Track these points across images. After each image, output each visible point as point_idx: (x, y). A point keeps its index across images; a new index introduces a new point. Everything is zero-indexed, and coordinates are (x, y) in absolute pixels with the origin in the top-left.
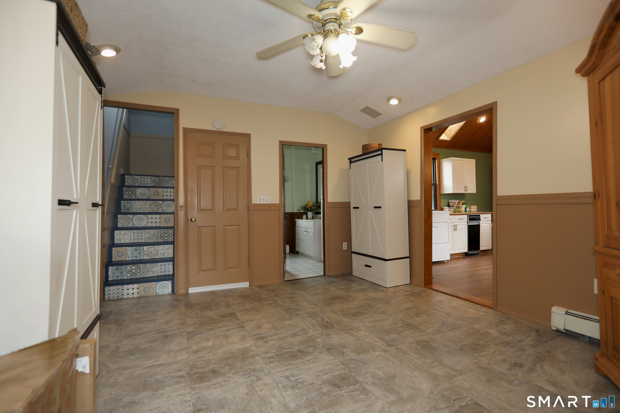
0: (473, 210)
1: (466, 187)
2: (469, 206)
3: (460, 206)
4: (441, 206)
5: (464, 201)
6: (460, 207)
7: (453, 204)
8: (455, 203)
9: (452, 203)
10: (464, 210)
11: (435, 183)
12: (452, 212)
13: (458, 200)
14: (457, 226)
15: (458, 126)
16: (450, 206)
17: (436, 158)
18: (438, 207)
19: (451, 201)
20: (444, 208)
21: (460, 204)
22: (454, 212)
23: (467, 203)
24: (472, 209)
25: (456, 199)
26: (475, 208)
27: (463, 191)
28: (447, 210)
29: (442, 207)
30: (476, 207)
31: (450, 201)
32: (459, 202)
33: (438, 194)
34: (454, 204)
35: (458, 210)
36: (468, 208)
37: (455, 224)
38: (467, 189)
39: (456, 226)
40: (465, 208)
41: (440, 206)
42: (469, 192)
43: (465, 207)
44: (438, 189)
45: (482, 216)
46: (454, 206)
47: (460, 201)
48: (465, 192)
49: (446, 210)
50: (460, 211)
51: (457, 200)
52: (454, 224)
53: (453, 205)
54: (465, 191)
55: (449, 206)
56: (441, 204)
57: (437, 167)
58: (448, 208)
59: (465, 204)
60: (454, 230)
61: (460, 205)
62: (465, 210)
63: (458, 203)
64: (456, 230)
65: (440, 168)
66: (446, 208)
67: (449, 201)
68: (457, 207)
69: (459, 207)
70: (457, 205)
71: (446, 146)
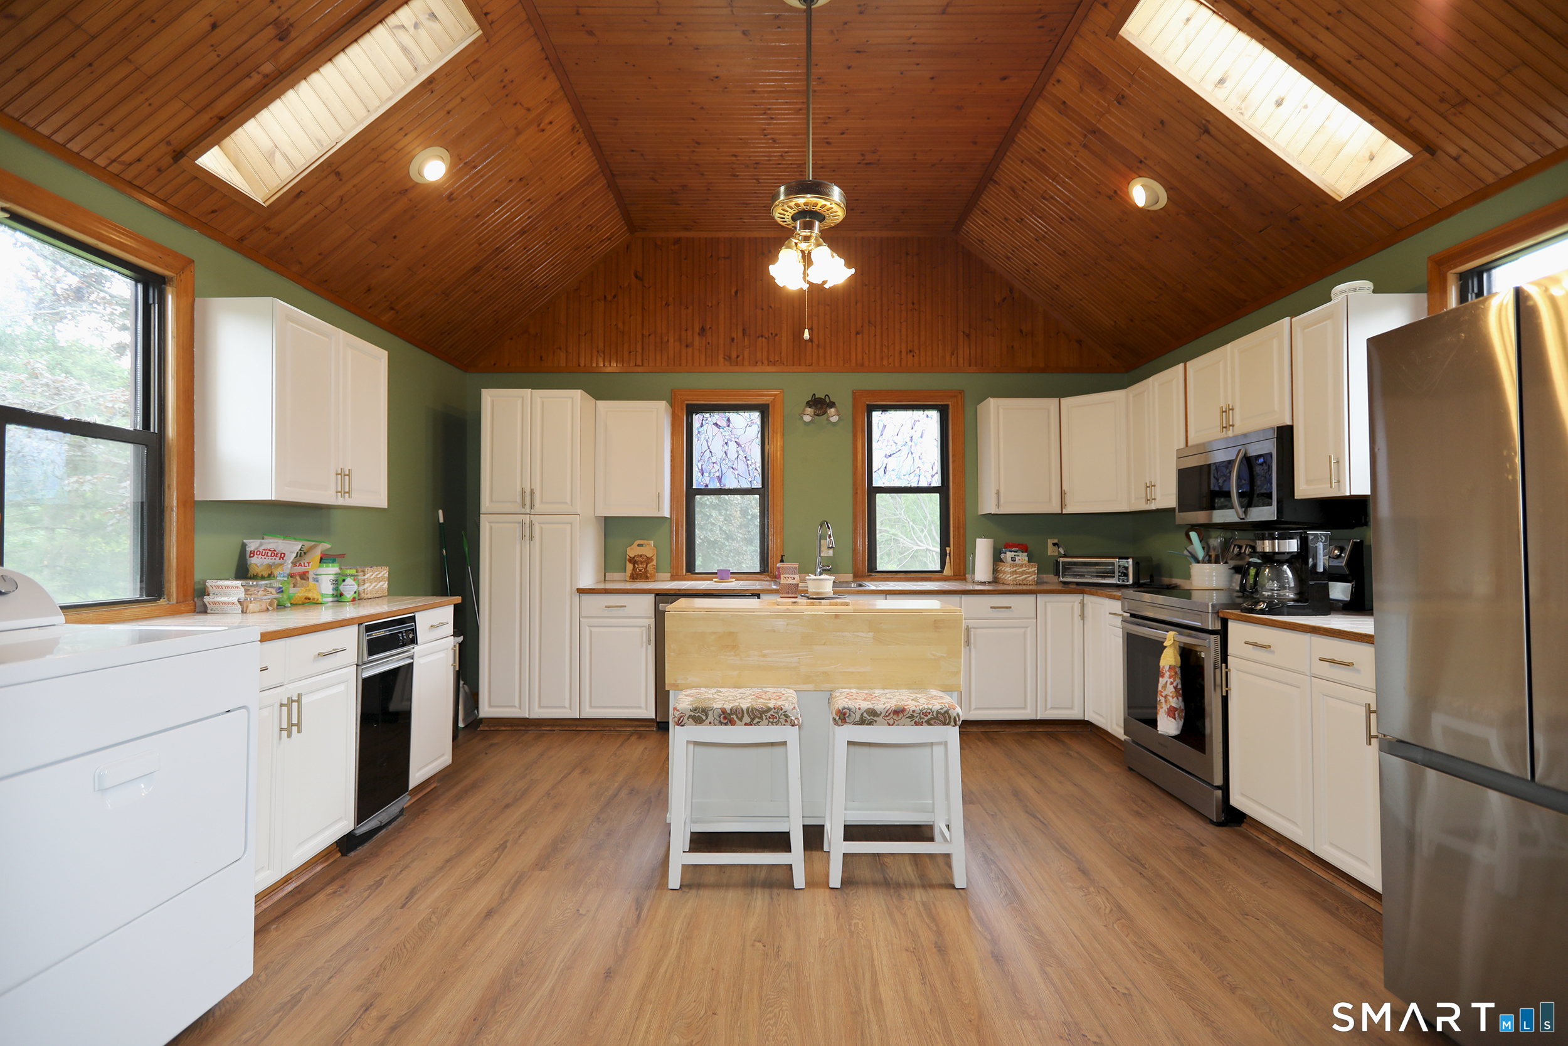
0: (371, 592)
1: (344, 475)
2: (353, 572)
3: (308, 572)
4: (192, 574)
5: (327, 546)
6: (311, 576)
7: (268, 561)
8: (282, 556)
9: (264, 553)
10: (331, 592)
11: (154, 427)
12: (264, 607)
13: (300, 540)
14: (304, 700)
15: (319, 141)
16: (251, 572)
17: (171, 279)
18: (169, 581)
19: (261, 545)
20: (209, 583)
21: (307, 558)
22: (276, 602)
23: (343, 555)
24: (367, 585)
25: (285, 533)
26: (382, 579)
27: (332, 491)
28: (235, 600)
29: (198, 577)
30: (384, 572)
31: (252, 545)
32: (305, 549)
33: (173, 499)
34: (277, 560)
35: (299, 593)
36: (349, 581)
37: (291, 690)
38: (353, 486)
39: (299, 701)
40: (338, 582)
41: (186, 569)
42: (358, 499)
43: (332, 577)
44: (174, 468)
45: (423, 621)
46: (276, 573)
47: (308, 544)
48: (340, 501)
49: (225, 595)
50: (310, 595)
51: (296, 540)
52: (283, 694)
53: (270, 566)
54: (343, 493)
55: (243, 572)
56: (192, 563)
57: (177, 337)
58: (239, 583)
59: (334, 562)
60: (281, 729)
61: (312, 564)
62: (336, 589)
63: (301, 555)
64: (295, 729)
65: (193, 347)
66: (228, 587)
67: (244, 546)
68: (292, 576)
69: (304, 576)
70: (294, 564)
71: (241, 239)
